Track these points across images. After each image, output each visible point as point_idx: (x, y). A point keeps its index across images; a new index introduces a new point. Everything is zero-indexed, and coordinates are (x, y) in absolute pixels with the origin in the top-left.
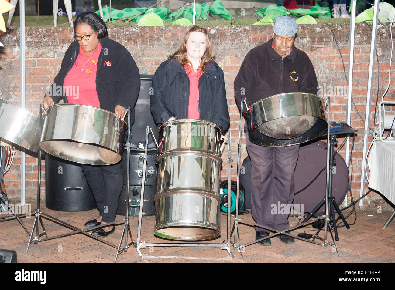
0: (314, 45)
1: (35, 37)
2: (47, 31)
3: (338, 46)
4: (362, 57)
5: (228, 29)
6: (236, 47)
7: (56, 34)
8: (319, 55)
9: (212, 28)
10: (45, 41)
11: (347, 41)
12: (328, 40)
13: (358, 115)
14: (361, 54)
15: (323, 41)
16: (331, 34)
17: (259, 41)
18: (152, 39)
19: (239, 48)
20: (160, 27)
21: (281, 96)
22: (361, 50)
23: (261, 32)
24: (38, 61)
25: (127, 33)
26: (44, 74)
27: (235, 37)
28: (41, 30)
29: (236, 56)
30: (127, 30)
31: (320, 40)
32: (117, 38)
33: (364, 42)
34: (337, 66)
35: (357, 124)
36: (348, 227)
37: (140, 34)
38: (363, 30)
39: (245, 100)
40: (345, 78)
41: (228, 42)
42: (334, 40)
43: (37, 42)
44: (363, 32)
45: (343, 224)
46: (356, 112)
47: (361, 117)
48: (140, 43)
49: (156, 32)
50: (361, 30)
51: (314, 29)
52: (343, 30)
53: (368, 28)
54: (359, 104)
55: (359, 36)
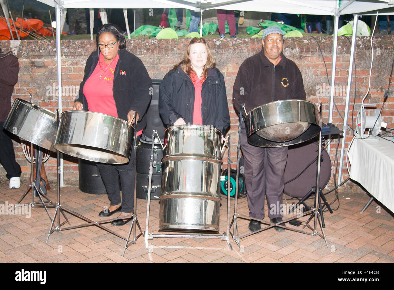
0: (302, 55)
1: (71, 48)
2: (81, 43)
3: (322, 56)
4: (342, 64)
5: (231, 41)
6: (237, 56)
7: (89, 46)
8: (306, 62)
9: (217, 40)
10: (79, 52)
11: (330, 51)
12: (314, 50)
13: (338, 113)
14: (341, 62)
15: (310, 51)
16: (316, 45)
17: (257, 51)
18: (167, 49)
19: (239, 57)
20: (174, 39)
21: (278, 103)
22: (341, 59)
23: (258, 43)
24: (74, 68)
25: (147, 44)
26: (79, 79)
27: (236, 48)
28: (77, 43)
29: (237, 64)
30: (147, 42)
31: (308, 50)
32: (139, 48)
33: (344, 52)
34: (321, 72)
35: (337, 120)
36: (331, 212)
37: (157, 45)
38: (343, 42)
39: (244, 106)
40: (327, 82)
41: (231, 52)
42: (320, 50)
43: (73, 53)
44: (343, 44)
45: (327, 209)
46: (336, 111)
47: (340, 115)
48: (157, 52)
49: (170, 44)
50: (341, 42)
51: (302, 41)
52: (326, 42)
53: (347, 40)
54: (339, 104)
55: (340, 47)
